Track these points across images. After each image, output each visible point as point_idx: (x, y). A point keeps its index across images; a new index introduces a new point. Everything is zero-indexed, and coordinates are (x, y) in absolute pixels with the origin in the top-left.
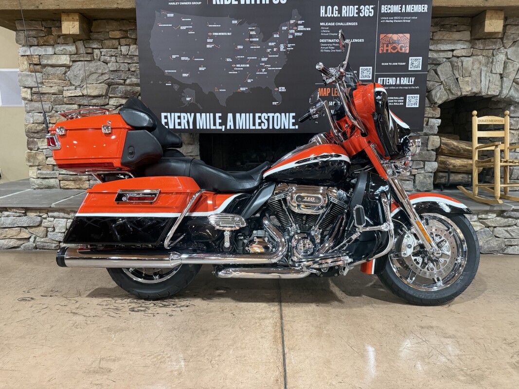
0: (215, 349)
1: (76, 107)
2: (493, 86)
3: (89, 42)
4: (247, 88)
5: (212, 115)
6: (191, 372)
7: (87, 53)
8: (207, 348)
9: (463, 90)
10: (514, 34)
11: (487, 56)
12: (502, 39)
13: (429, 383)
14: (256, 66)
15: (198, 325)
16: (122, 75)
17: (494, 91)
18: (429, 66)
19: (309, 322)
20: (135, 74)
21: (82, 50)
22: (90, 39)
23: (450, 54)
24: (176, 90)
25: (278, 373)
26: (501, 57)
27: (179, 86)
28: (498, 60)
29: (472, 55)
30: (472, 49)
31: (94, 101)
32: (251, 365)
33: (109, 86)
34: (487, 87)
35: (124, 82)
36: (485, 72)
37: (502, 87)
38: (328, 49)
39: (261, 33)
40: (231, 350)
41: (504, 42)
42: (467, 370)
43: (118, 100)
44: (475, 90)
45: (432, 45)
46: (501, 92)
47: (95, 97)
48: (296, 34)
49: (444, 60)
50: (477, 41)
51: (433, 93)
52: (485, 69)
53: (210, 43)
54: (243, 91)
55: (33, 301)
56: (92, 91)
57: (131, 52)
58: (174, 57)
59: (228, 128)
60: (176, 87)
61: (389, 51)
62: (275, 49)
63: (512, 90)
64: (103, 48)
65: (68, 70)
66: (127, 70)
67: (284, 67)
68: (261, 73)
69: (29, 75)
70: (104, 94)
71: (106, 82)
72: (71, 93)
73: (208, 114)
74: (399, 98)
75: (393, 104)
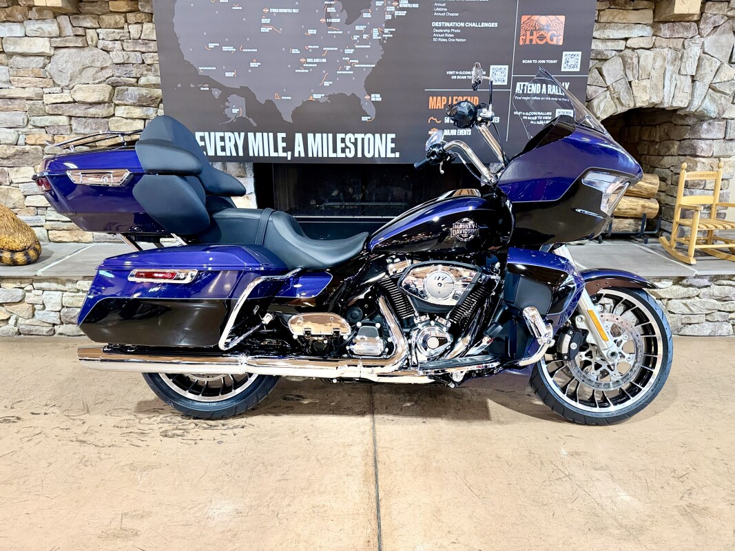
0: (283, 496)
1: (63, 120)
2: (681, 94)
3: (78, 18)
5: (271, 135)
6: (250, 533)
7: (76, 35)
8: (271, 495)
9: (638, 100)
10: (715, 15)
11: (676, 50)
12: (697, 22)
13: (571, 541)
14: (336, 61)
15: (258, 457)
16: (132, 71)
17: (682, 101)
18: (591, 61)
19: (412, 449)
20: (153, 69)
21: (69, 30)
22: (80, 13)
23: (621, 45)
24: (217, 97)
25: (369, 531)
26: (694, 51)
27: (220, 92)
28: (690, 55)
29: (654, 47)
30: (655, 37)
31: (93, 111)
32: (333, 518)
33: (114, 87)
34: (672, 95)
35: (137, 82)
36: (670, 73)
37: (692, 95)
38: (445, 38)
39: (344, 11)
40: (306, 496)
41: (701, 27)
42: (622, 519)
43: (128, 109)
44: (655, 100)
45: (597, 30)
46: (690, 103)
47: (92, 104)
48: (397, 13)
49: (614, 53)
50: (661, 25)
51: (595, 103)
52: (672, 68)
53: (266, 25)
54: (316, 99)
55: (20, 423)
56: (87, 94)
57: (145, 35)
58: (211, 45)
59: (296, 155)
61: (534, 42)
62: (365, 36)
63: (707, 100)
64: (100, 28)
65: (48, 61)
66: (141, 62)
67: (379, 63)
68: (343, 72)
70: (106, 100)
71: (108, 81)
72: (56, 98)
73: (265, 134)
74: (545, 114)
75: (536, 122)
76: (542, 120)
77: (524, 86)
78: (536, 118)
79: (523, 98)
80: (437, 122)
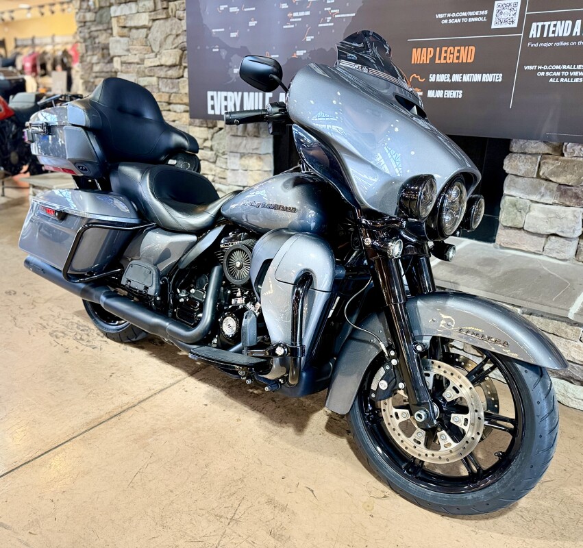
4: (305, 52)
5: (261, 94)
7: (163, 8)
14: (319, 13)
21: (159, 5)
24: (224, 58)
27: (226, 52)
31: (170, 73)
33: (183, 51)
47: (170, 67)
54: (299, 56)
56: (167, 58)
58: (222, 8)
60: (224, 53)
65: (149, 32)
67: (359, 12)
68: (325, 25)
69: (118, 41)
70: (177, 63)
71: (180, 46)
72: (151, 62)
73: (257, 94)
74: (574, 68)
75: (559, 80)
76: (569, 77)
77: (543, 27)
78: (558, 74)
79: (541, 44)
80: (420, 80)
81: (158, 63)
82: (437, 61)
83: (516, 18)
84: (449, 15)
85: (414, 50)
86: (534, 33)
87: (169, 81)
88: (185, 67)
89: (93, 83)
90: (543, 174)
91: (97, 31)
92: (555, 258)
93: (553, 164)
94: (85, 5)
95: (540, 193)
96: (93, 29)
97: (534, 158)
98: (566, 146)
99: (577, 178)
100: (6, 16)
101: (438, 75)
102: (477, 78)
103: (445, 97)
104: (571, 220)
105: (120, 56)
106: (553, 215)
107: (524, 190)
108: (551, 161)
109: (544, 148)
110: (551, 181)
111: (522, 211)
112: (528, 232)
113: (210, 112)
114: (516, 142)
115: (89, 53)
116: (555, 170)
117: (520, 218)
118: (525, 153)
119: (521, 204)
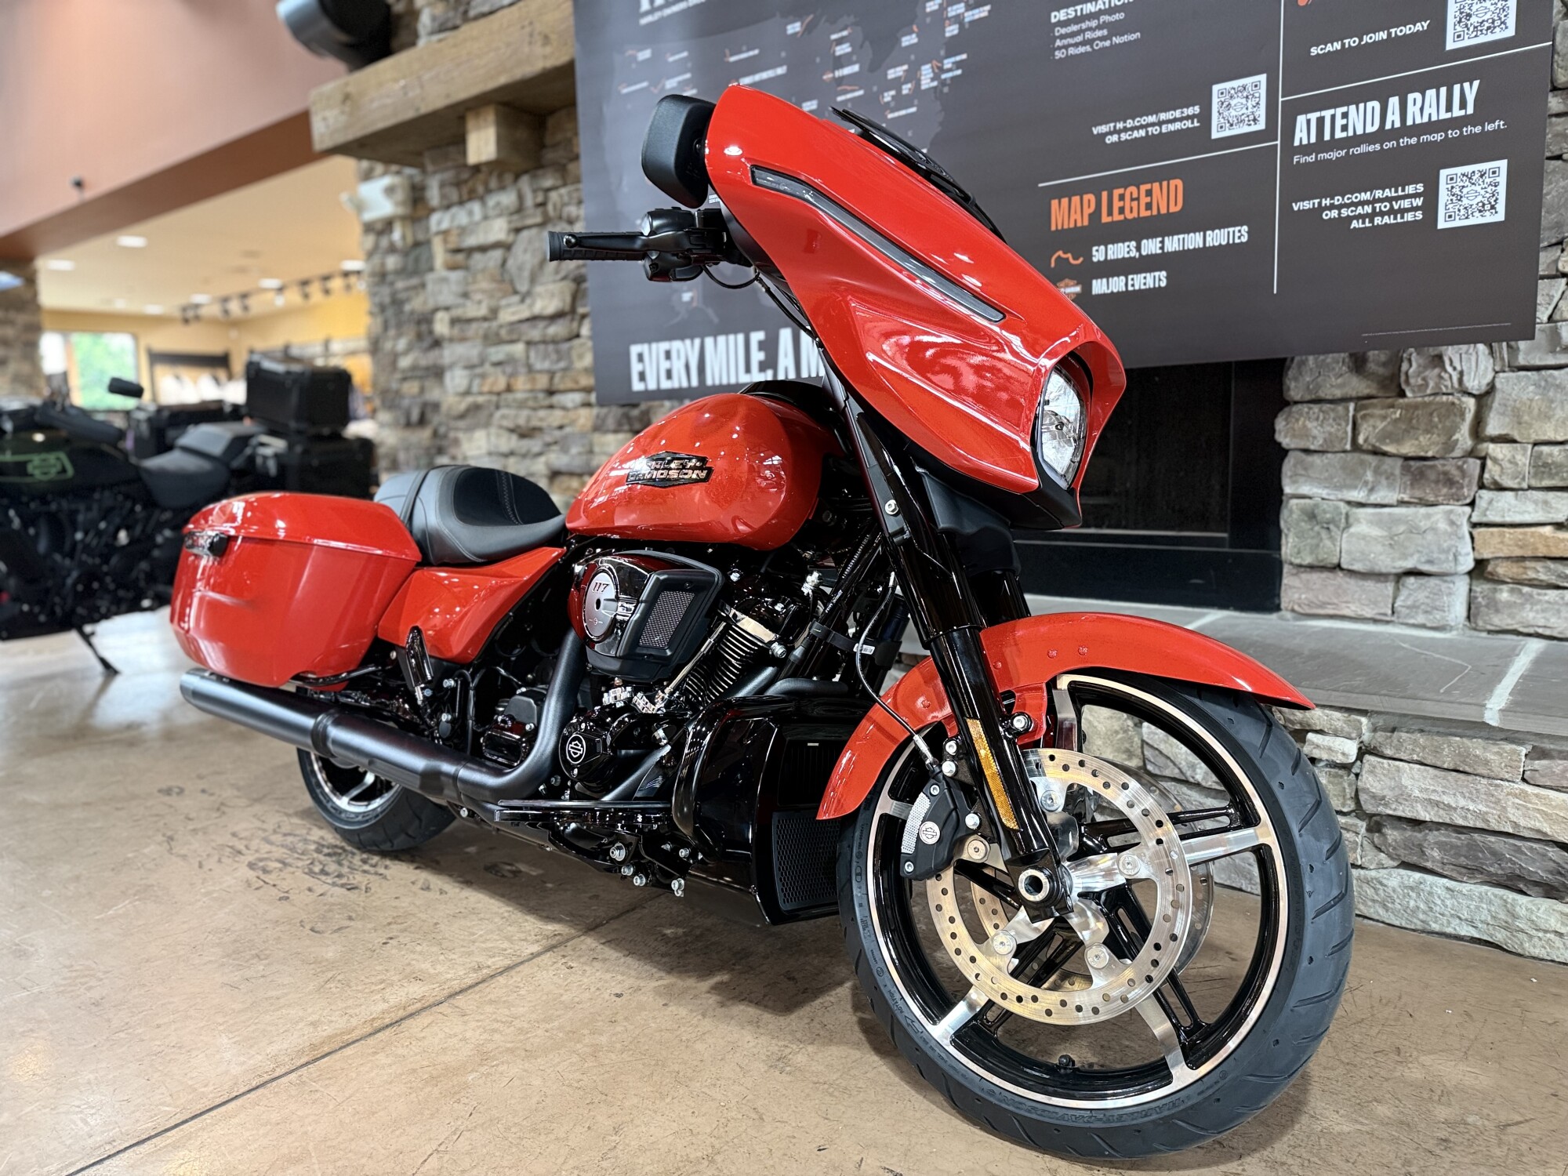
1: (519, 349)
5: (741, 337)
21: (529, 199)
22: (541, 167)
33: (580, 284)
38: (1084, 43)
39: (867, 43)
48: (969, 16)
56: (546, 302)
59: (781, 375)
62: (906, 89)
65: (507, 255)
69: (445, 280)
70: (567, 308)
71: (572, 276)
72: (513, 314)
73: (731, 337)
74: (1400, 193)
75: (1372, 221)
76: (1392, 212)
77: (1321, 121)
78: (1368, 209)
79: (1321, 156)
80: (1072, 261)
81: (526, 314)
82: (1105, 219)
83: (1262, 113)
84: (1120, 125)
85: (1055, 203)
86: (1302, 134)
87: (551, 348)
88: (584, 317)
89: (397, 392)
90: (1366, 440)
91: (407, 289)
92: (1423, 626)
93: (1384, 418)
94: (384, 242)
95: (1366, 483)
96: (400, 285)
97: (1340, 408)
98: (1407, 373)
99: (1443, 439)
100: (235, 307)
101: (1110, 246)
102: (1194, 241)
103: (1130, 288)
104: (1446, 532)
105: (447, 309)
106: (1402, 528)
107: (1328, 482)
108: (1378, 412)
109: (1358, 386)
110: (1385, 454)
111: (1332, 527)
112: (1352, 573)
113: (637, 386)
114: (1296, 379)
115: (392, 332)
116: (1390, 428)
117: (1328, 543)
118: (1318, 401)
119: (1326, 511)
